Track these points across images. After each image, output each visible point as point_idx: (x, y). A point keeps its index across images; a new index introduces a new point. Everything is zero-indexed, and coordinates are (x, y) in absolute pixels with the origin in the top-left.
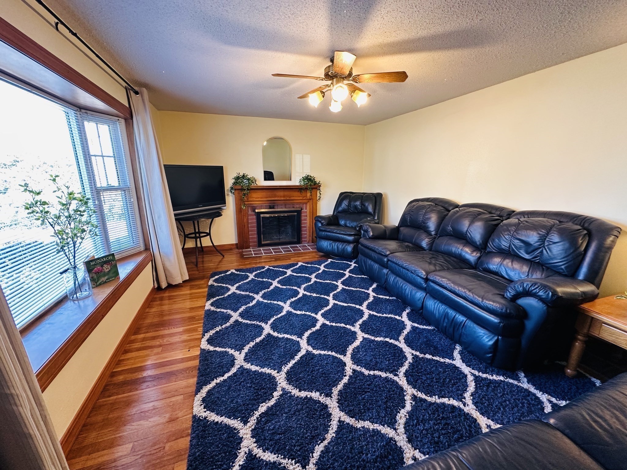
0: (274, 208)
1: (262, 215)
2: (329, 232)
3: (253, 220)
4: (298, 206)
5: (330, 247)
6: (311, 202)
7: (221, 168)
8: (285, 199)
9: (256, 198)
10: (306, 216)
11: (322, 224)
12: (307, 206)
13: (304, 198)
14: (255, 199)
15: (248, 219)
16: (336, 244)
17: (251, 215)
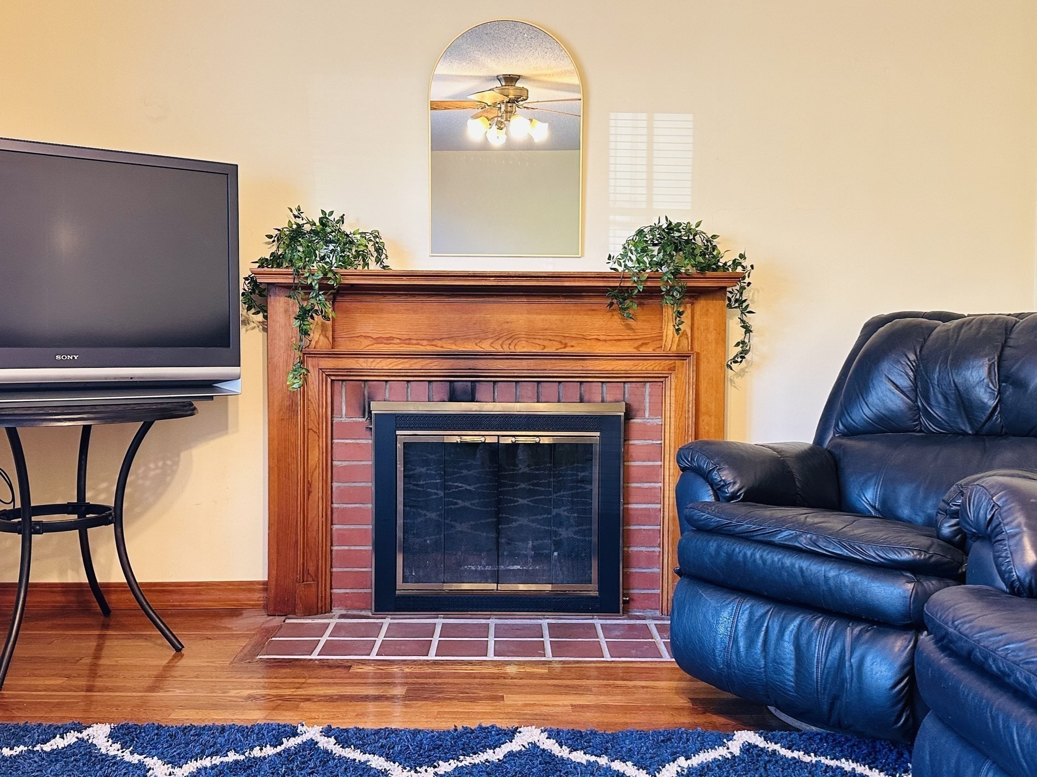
0: (473, 397)
1: (404, 435)
2: (746, 538)
3: (354, 453)
4: (611, 393)
5: (751, 643)
6: (686, 371)
8: (537, 350)
9: (378, 340)
10: (660, 452)
11: (718, 489)
12: (663, 396)
13: (645, 350)
15: (329, 452)
16: (793, 626)
17: (349, 431)
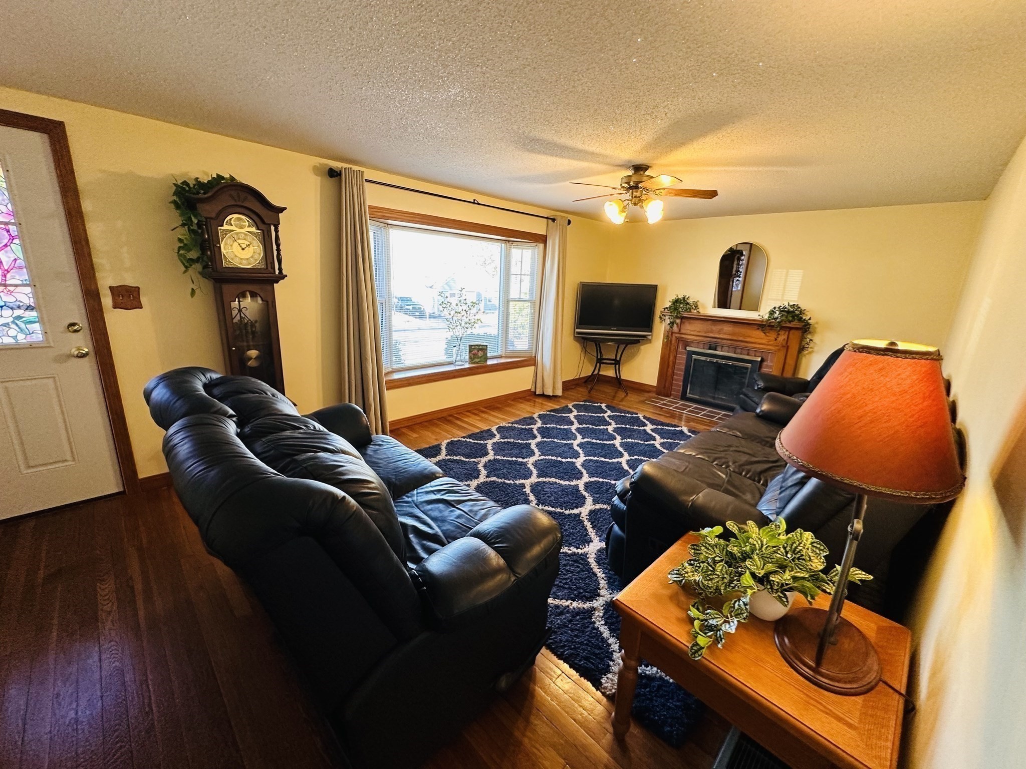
0: (715, 350)
1: (694, 356)
3: (682, 359)
4: (757, 354)
6: (783, 351)
7: (654, 288)
9: (691, 331)
13: (771, 343)
14: (688, 332)
15: (675, 358)
17: (681, 353)
